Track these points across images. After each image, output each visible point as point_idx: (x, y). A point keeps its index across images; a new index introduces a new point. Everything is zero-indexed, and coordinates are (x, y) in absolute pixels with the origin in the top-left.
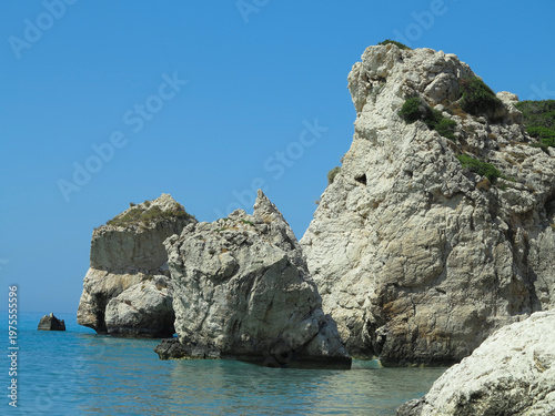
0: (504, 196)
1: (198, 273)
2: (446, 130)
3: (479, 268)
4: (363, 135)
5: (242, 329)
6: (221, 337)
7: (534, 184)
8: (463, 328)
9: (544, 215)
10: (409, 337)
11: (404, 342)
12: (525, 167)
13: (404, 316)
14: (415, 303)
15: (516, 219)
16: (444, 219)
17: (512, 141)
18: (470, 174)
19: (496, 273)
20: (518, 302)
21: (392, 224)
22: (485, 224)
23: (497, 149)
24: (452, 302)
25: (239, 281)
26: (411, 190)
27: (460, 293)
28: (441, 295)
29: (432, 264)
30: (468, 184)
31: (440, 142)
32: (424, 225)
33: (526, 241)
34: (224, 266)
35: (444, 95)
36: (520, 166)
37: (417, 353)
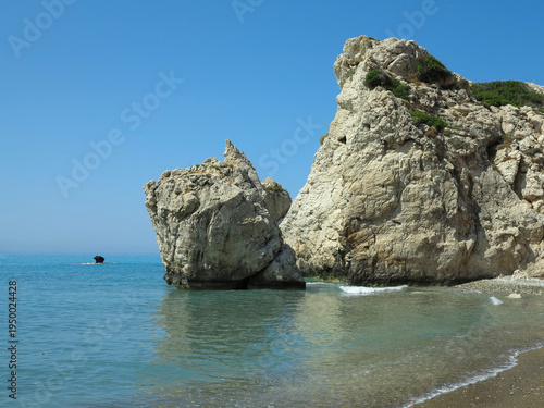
0: (449, 142)
1: (166, 211)
2: (403, 92)
3: (428, 202)
4: (344, 106)
5: (205, 259)
6: (187, 266)
7: (477, 132)
8: (417, 253)
9: (486, 157)
10: (370, 262)
11: (366, 265)
12: (468, 119)
13: (366, 244)
14: (375, 234)
15: (461, 161)
16: (397, 162)
17: (460, 101)
18: (419, 125)
19: (444, 206)
20: (464, 230)
21: (354, 168)
22: (433, 164)
23: (446, 107)
24: (407, 231)
25: (199, 217)
26: (370, 139)
27: (413, 224)
28: (397, 226)
29: (387, 200)
30: (417, 133)
31: (392, 99)
32: (380, 168)
33: (470, 178)
34: (186, 204)
35: (405, 70)
36: (465, 119)
37: (377, 275)
